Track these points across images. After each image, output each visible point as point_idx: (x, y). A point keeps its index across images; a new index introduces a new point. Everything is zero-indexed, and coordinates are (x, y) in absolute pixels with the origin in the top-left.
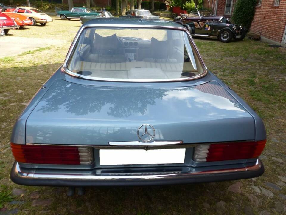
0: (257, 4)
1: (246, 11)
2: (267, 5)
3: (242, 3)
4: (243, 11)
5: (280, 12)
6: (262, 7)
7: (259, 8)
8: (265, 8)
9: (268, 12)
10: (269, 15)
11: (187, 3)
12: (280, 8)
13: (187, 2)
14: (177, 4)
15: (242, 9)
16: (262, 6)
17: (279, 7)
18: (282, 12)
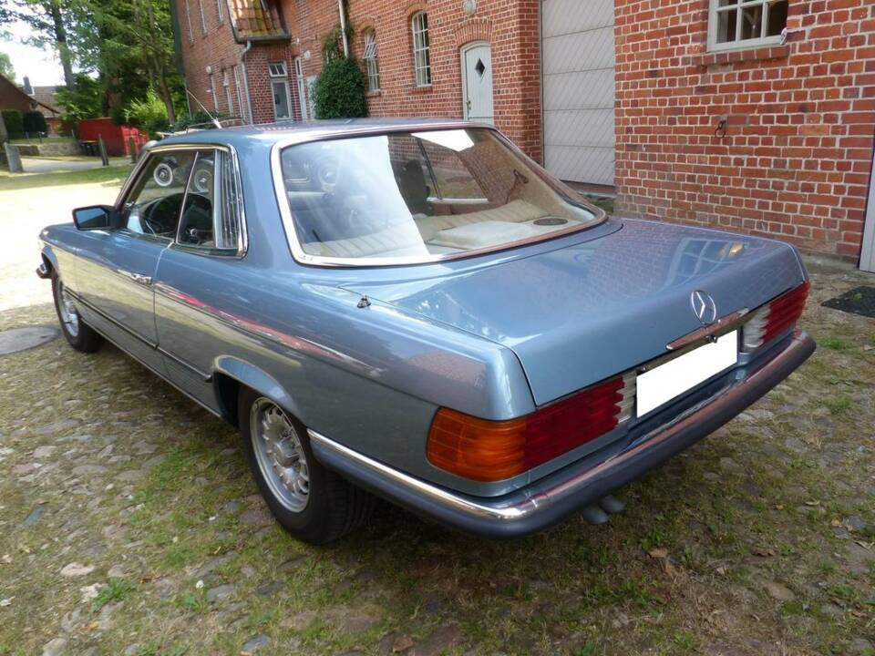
0: (368, 87)
1: (347, 105)
2: (397, 87)
3: (329, 87)
4: (340, 106)
5: (440, 101)
6: (385, 93)
7: (375, 97)
8: (395, 96)
9: (408, 103)
10: (412, 111)
11: (135, 105)
12: (436, 92)
13: (136, 102)
14: (86, 110)
15: (335, 101)
16: (386, 91)
17: (434, 90)
18: (444, 100)
